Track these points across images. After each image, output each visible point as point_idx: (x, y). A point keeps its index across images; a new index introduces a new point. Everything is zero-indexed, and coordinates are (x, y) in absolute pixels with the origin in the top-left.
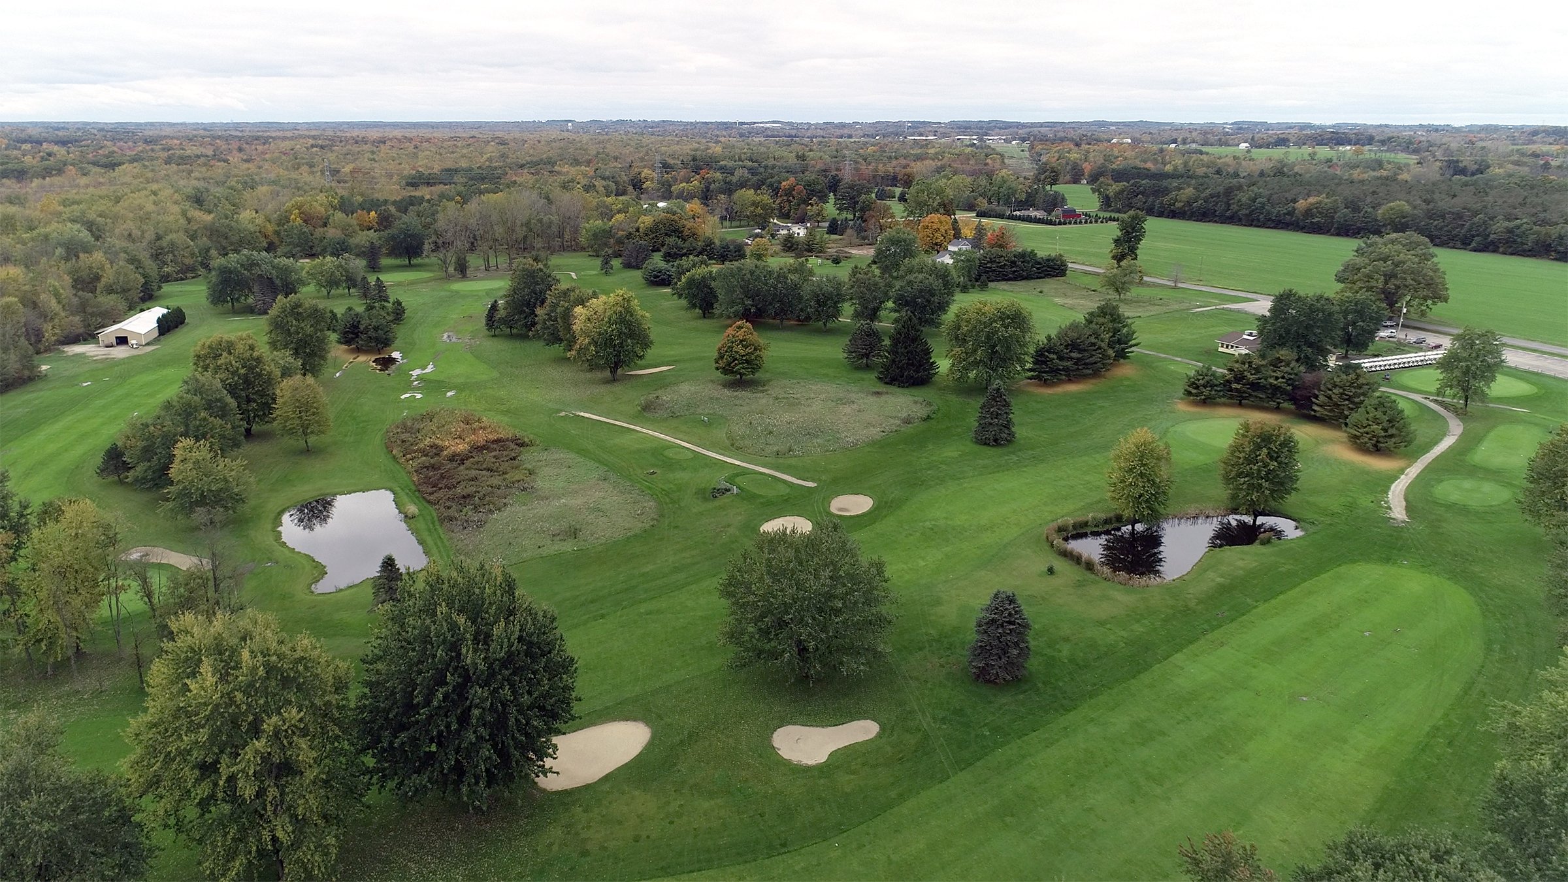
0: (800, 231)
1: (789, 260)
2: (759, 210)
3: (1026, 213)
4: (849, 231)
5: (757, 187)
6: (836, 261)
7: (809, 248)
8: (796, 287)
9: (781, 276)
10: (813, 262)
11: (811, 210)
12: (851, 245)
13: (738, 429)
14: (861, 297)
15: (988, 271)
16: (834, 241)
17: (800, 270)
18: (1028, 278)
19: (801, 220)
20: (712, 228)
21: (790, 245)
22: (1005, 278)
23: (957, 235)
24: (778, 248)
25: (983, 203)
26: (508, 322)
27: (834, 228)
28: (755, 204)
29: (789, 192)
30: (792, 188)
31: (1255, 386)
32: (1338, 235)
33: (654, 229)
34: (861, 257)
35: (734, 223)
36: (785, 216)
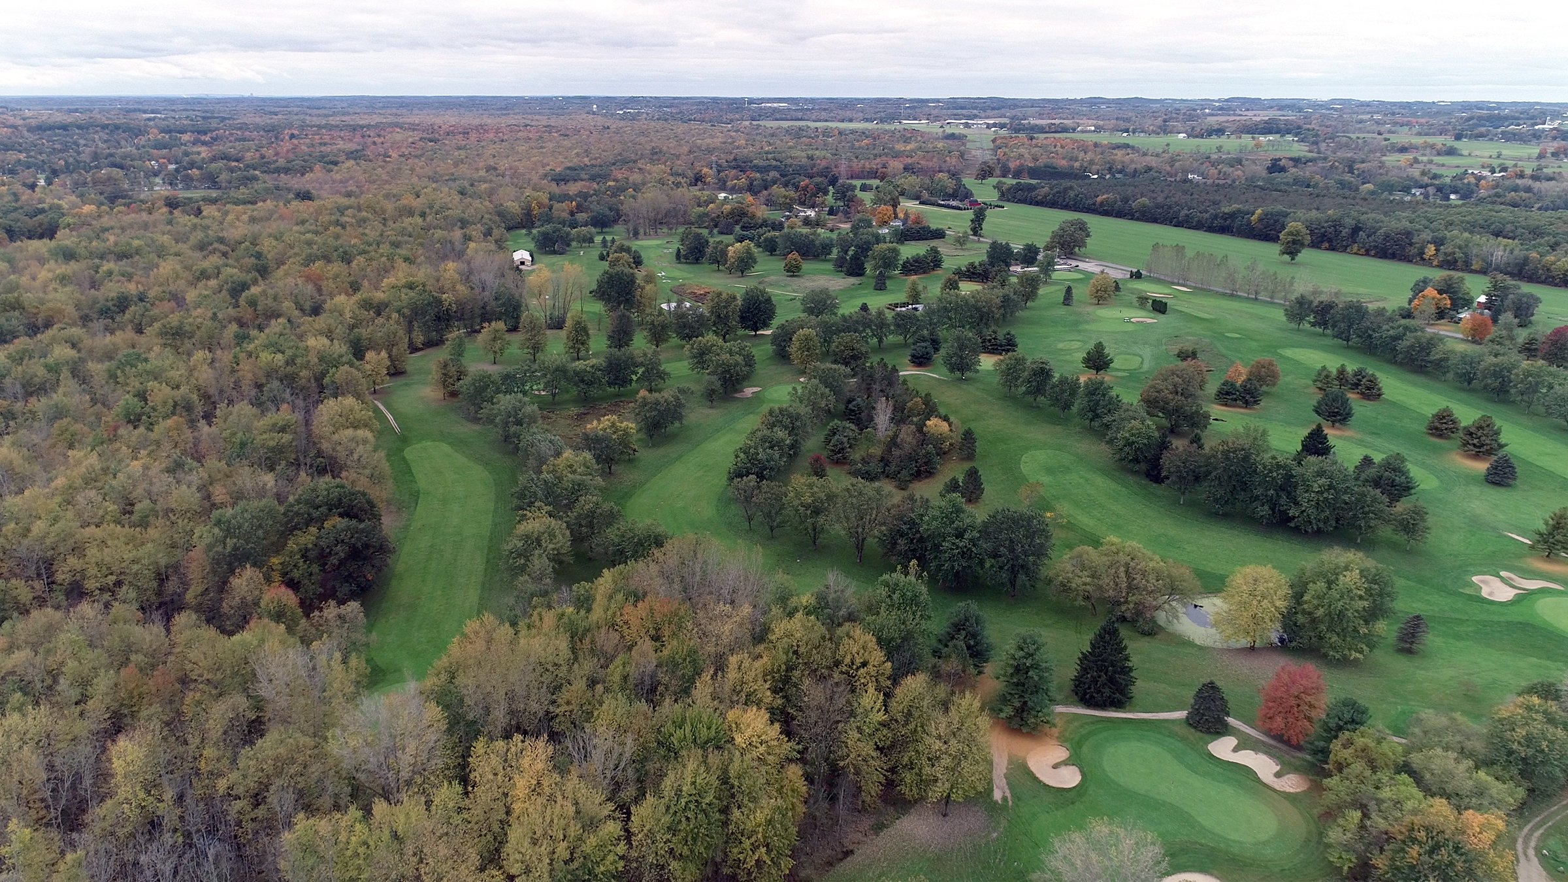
0: (811, 213)
1: (805, 230)
2: (788, 201)
3: (947, 202)
4: (840, 214)
5: (786, 185)
6: (832, 231)
7: (818, 223)
8: (813, 241)
9: (807, 237)
10: (820, 230)
11: (818, 200)
12: (841, 222)
13: (795, 287)
14: (841, 245)
15: (906, 235)
16: (832, 220)
17: (814, 234)
18: (926, 239)
19: (813, 207)
20: (762, 212)
21: (807, 222)
22: (915, 240)
23: (896, 217)
24: (801, 223)
25: (925, 195)
26: (686, 257)
27: (831, 212)
28: (785, 197)
29: (805, 189)
30: (807, 186)
31: (973, 273)
32: (1116, 217)
33: (732, 213)
34: (845, 229)
35: (772, 208)
36: (802, 204)
